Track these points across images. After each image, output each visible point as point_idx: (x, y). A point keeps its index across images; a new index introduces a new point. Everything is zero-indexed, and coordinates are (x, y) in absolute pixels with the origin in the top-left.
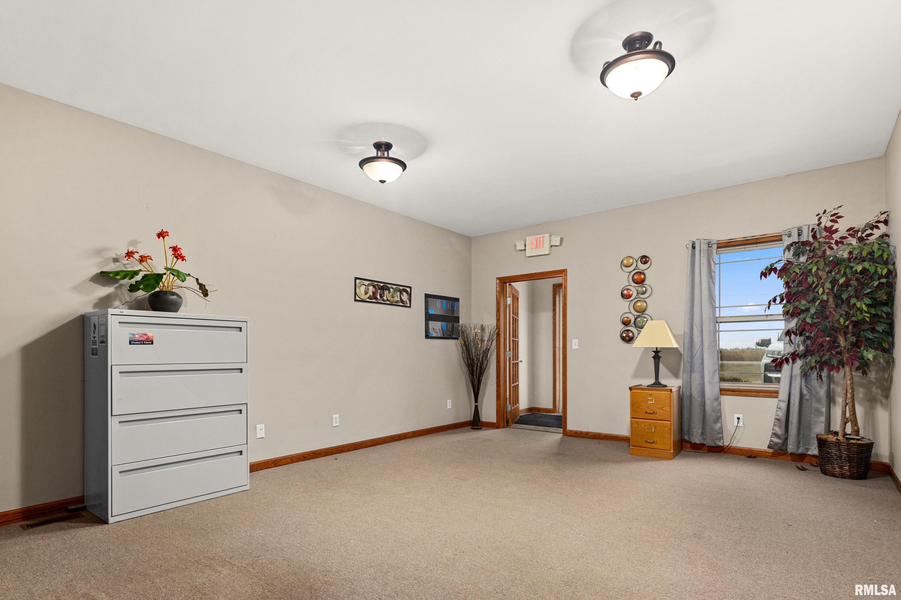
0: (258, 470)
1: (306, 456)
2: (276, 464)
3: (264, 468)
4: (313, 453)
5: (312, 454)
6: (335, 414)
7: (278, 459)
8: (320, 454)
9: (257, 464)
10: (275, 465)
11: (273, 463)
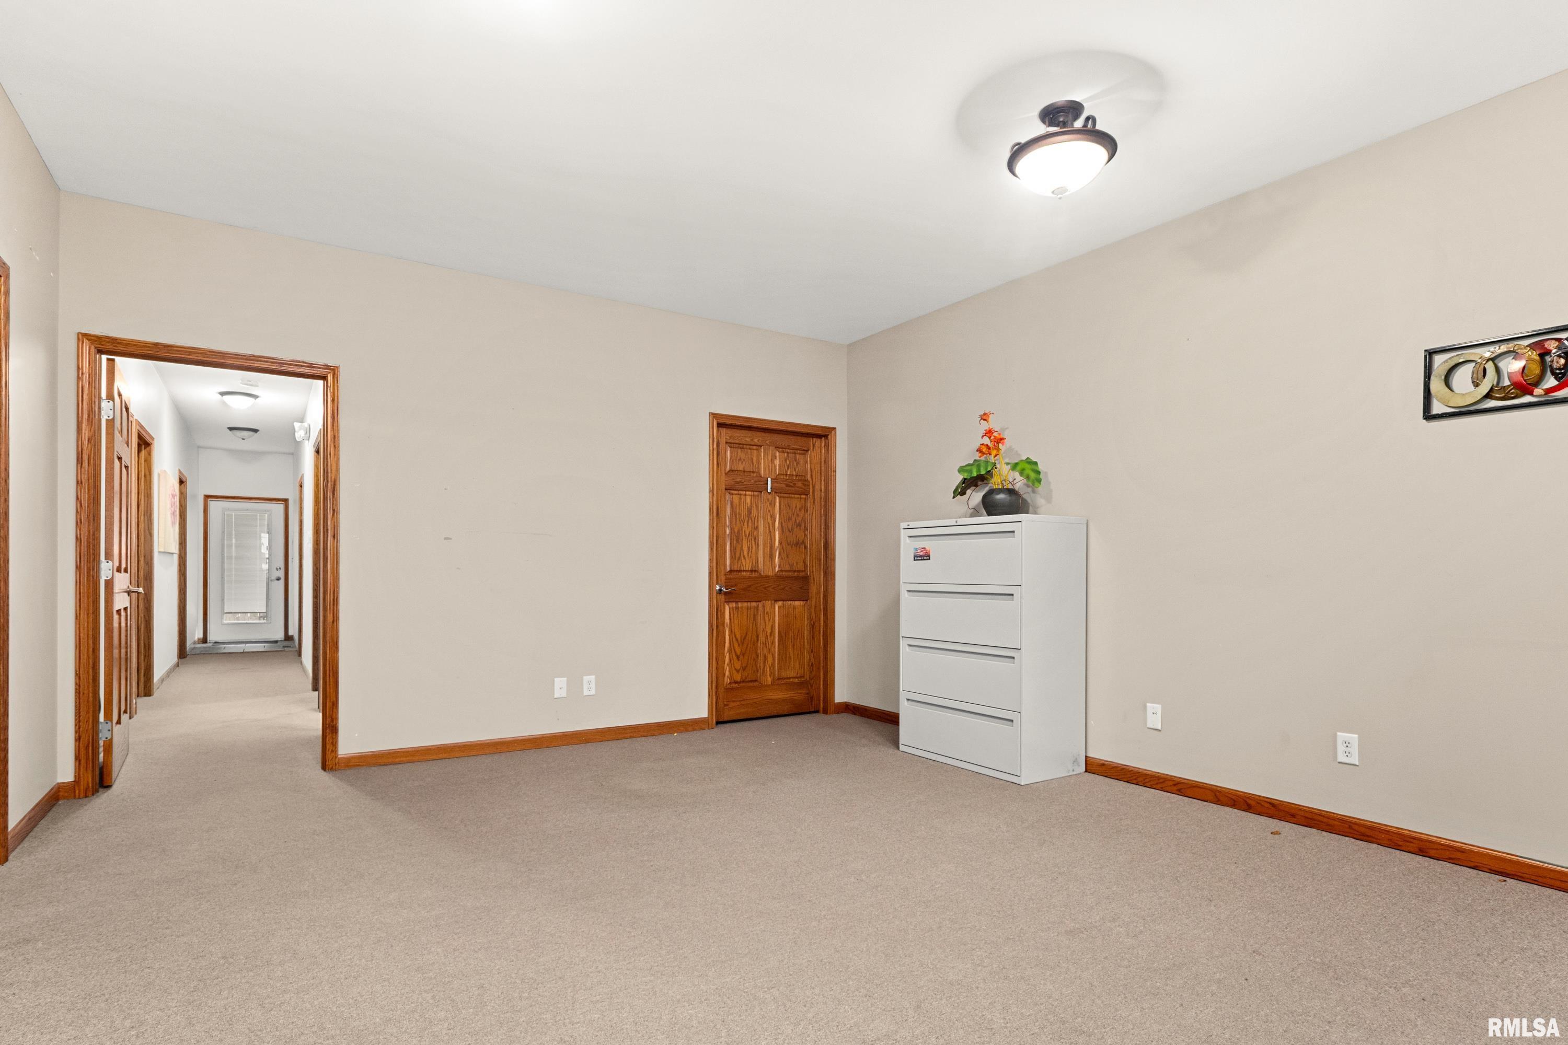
0: (1146, 785)
1: (1250, 802)
2: (1182, 791)
3: (1157, 787)
4: (1270, 803)
5: (1267, 805)
6: (1344, 732)
7: (1186, 781)
8: (1293, 816)
9: (1146, 775)
10: (1179, 790)
11: (1174, 785)
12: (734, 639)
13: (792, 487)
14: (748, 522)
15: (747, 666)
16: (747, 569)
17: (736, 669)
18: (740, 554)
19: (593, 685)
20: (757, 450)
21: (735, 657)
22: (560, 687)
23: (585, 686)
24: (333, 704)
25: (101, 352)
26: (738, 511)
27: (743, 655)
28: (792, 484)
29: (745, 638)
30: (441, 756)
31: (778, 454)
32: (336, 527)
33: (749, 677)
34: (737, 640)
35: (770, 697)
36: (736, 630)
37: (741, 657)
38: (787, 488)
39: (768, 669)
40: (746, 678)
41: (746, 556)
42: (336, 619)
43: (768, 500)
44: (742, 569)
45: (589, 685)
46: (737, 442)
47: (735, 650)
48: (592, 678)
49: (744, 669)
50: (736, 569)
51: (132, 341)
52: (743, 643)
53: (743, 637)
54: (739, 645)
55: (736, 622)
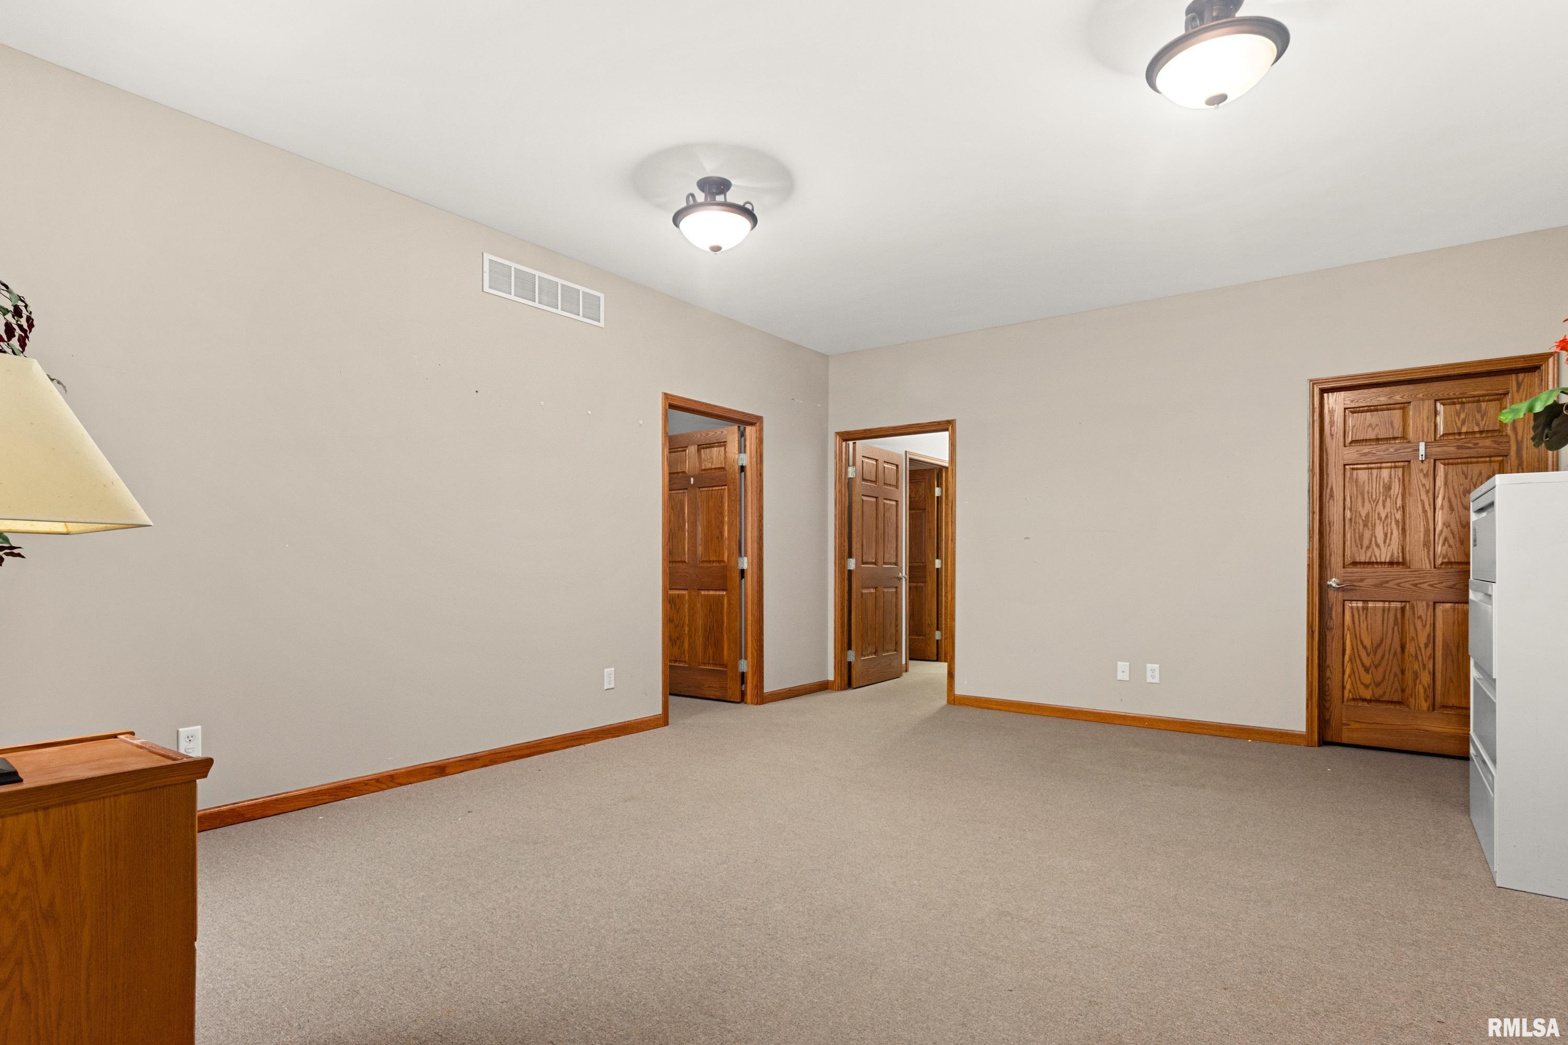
12: (1360, 647)
13: (1471, 448)
14: (1384, 502)
15: (1382, 681)
16: (1383, 560)
17: (1362, 683)
18: (1371, 541)
19: (1157, 674)
20: (1403, 408)
21: (1361, 669)
22: (1123, 670)
23: (1149, 674)
24: (951, 658)
25: (846, 440)
26: (1366, 489)
27: (1376, 667)
28: (1470, 445)
29: (1379, 646)
30: (1021, 710)
31: (1440, 407)
32: (954, 533)
33: (1387, 694)
34: (1365, 648)
35: (1426, 728)
36: (1362, 635)
37: (1372, 669)
38: (1460, 451)
39: (1422, 691)
40: (1381, 696)
41: (1382, 544)
42: (953, 598)
43: (1422, 470)
44: (1374, 559)
45: (1153, 673)
46: (1365, 405)
47: (1361, 660)
48: (1156, 666)
49: (1378, 685)
50: (1363, 560)
51: (855, 431)
52: (1375, 653)
53: (1375, 645)
54: (1368, 655)
55: (1364, 626)
